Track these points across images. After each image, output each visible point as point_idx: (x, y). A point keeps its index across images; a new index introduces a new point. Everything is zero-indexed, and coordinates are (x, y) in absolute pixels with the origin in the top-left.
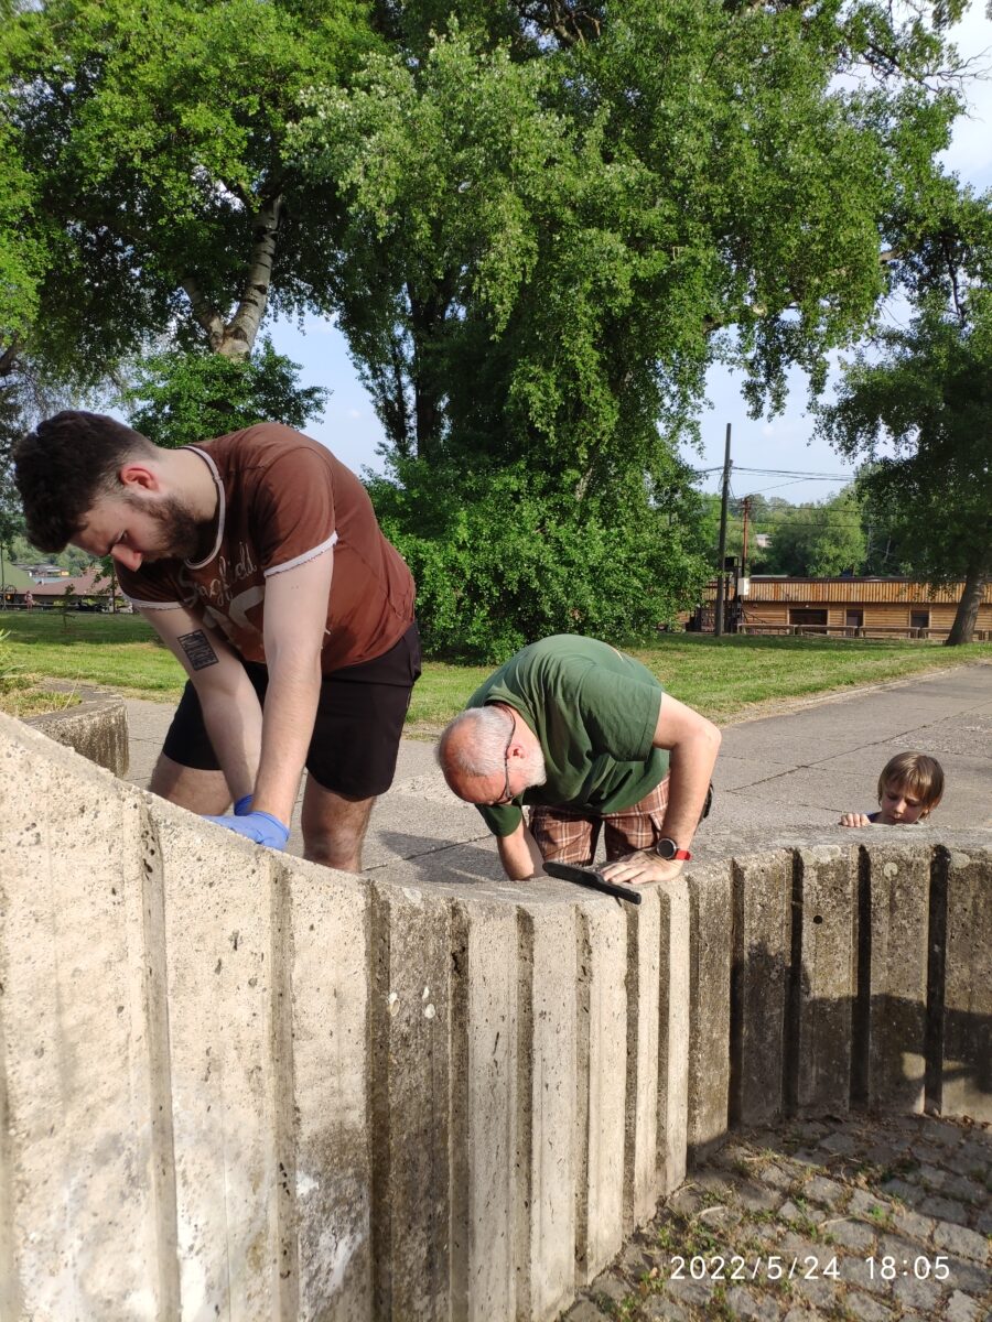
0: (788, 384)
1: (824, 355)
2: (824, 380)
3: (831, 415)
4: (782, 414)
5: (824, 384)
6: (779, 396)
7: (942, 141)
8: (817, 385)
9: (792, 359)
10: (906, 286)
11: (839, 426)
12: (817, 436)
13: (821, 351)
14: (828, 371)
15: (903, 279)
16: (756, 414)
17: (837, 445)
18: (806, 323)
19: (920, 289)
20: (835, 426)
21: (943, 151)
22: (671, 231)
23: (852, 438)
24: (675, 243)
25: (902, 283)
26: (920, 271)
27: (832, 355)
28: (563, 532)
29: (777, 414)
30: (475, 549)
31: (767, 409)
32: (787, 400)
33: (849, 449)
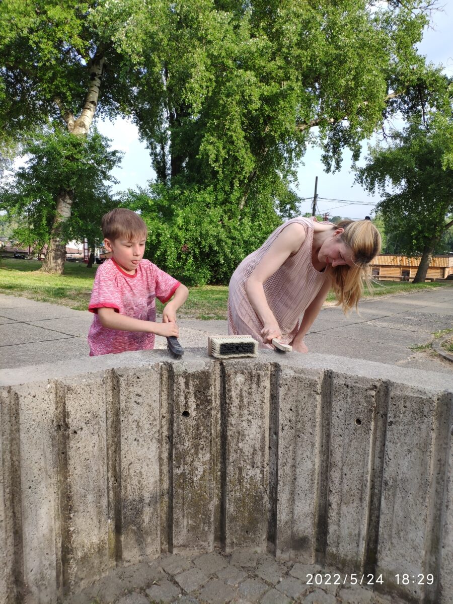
0: (342, 156)
1: (360, 142)
2: (359, 154)
3: (362, 172)
4: (339, 171)
5: (359, 156)
6: (338, 162)
7: (417, 38)
8: (356, 157)
9: (345, 144)
10: (401, 111)
11: (366, 178)
12: (356, 182)
13: (358, 140)
14: (361, 150)
15: (400, 108)
16: (328, 170)
17: (365, 186)
18: (351, 127)
19: (408, 112)
20: (364, 177)
21: (418, 43)
22: (281, 73)
23: (372, 184)
24: (283, 80)
25: (399, 110)
26: (408, 105)
27: (363, 143)
28: (231, 223)
29: (337, 171)
30: (187, 230)
31: (333, 168)
32: (342, 164)
33: (371, 189)
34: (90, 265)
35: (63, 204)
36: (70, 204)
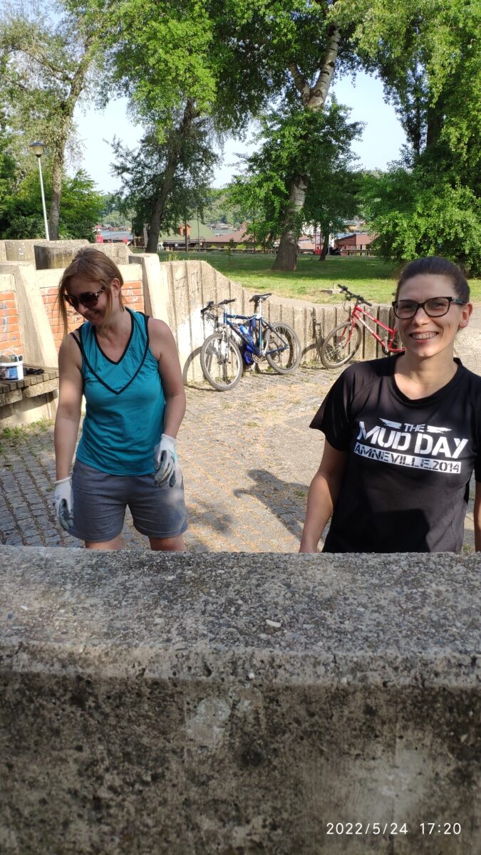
34: (323, 258)
35: (297, 191)
36: (304, 190)
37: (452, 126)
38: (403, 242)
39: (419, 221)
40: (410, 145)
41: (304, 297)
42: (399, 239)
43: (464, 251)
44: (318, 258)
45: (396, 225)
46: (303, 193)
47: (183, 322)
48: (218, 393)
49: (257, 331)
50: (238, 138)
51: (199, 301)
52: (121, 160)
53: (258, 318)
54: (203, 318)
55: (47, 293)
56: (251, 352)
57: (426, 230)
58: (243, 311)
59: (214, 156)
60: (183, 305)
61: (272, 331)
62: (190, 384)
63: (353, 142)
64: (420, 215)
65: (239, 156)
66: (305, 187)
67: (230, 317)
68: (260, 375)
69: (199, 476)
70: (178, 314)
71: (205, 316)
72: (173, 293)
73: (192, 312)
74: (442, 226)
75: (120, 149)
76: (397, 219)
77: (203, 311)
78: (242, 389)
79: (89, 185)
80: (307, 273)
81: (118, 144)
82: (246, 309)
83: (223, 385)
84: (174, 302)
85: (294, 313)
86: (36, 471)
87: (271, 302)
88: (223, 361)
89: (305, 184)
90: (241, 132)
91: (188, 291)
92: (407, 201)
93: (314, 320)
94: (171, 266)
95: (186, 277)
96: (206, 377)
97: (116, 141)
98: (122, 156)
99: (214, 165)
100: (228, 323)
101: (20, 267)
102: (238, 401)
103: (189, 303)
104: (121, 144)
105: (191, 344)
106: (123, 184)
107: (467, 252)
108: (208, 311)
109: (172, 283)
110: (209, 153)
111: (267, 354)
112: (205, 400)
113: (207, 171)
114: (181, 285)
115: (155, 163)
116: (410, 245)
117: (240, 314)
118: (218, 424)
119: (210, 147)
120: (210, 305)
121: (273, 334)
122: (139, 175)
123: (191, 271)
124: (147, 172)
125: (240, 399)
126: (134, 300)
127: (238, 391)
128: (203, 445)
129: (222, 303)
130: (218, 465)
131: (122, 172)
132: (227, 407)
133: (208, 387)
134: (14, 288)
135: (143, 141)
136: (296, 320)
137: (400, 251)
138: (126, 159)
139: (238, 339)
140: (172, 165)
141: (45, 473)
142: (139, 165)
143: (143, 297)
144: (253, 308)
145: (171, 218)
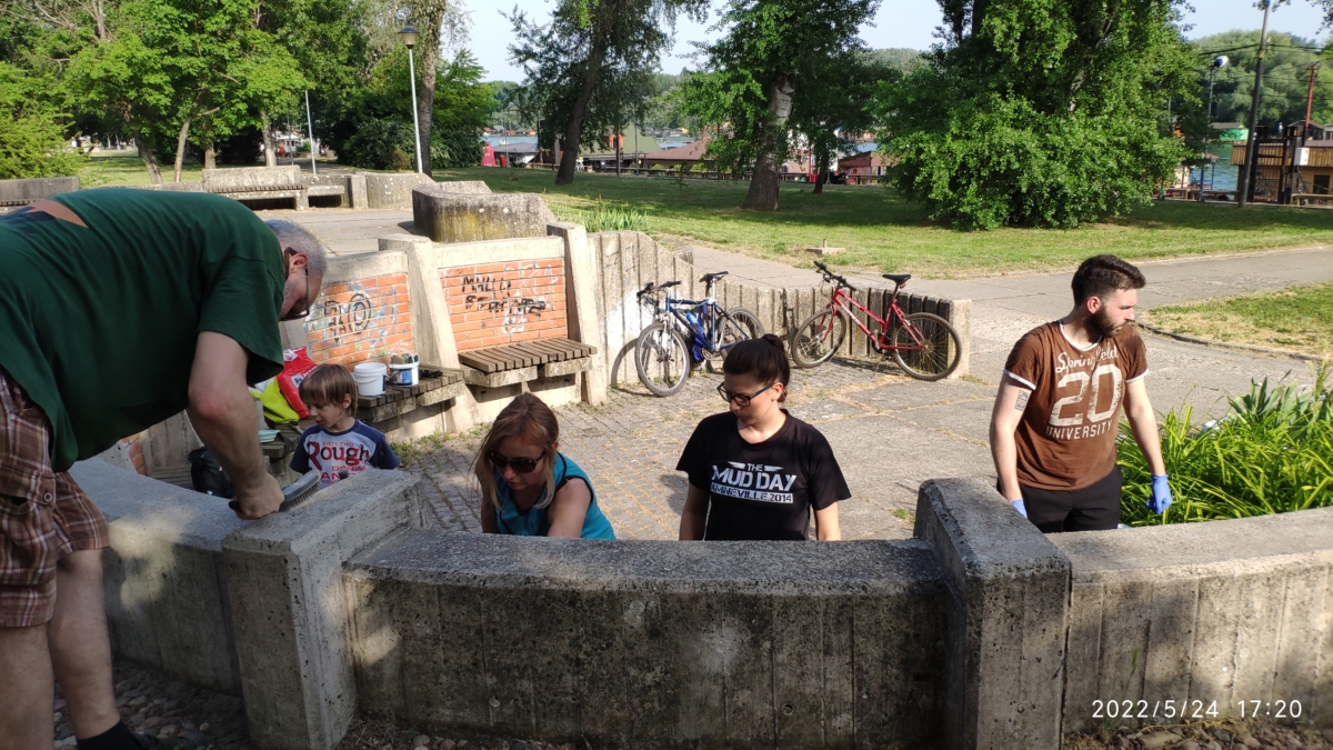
34: (818, 189)
35: (780, 96)
36: (790, 94)
37: (998, 15)
38: (931, 175)
39: (954, 146)
40: (948, 28)
41: (783, 258)
42: (924, 171)
43: (1020, 188)
44: (811, 188)
45: (920, 151)
46: (789, 98)
47: (615, 308)
48: (657, 399)
49: (708, 318)
50: (695, 17)
51: (635, 281)
52: (525, 41)
53: (710, 302)
54: (639, 302)
55: (445, 274)
56: (701, 346)
57: (964, 158)
58: (692, 294)
59: (661, 35)
60: (614, 286)
61: (728, 319)
62: (621, 387)
63: (861, 27)
64: (956, 137)
65: (696, 45)
66: (792, 91)
67: (675, 302)
68: (713, 376)
69: (630, 506)
70: (608, 298)
71: (643, 301)
72: (603, 271)
73: (626, 295)
74: (987, 152)
75: (523, 26)
76: (922, 142)
77: (639, 294)
78: (688, 395)
79: (474, 73)
80: (793, 213)
81: (521, 18)
82: (695, 291)
83: (664, 388)
84: (603, 283)
85: (757, 295)
86: (435, 498)
87: (728, 282)
88: (664, 358)
89: (791, 86)
90: (700, 9)
91: (621, 268)
92: (937, 115)
93: (784, 304)
94: (601, 239)
95: (619, 252)
96: (642, 378)
97: (518, 14)
98: (525, 35)
99: (661, 50)
100: (671, 310)
101: (416, 245)
102: (683, 411)
103: (622, 285)
104: (524, 18)
105: (623, 336)
106: (526, 77)
107: (1024, 190)
108: (646, 295)
109: (602, 260)
110: (654, 31)
111: (722, 348)
112: (640, 409)
113: (650, 58)
114: (612, 262)
115: (573, 46)
116: (941, 179)
117: (688, 299)
118: (655, 441)
119: (655, 23)
120: (649, 287)
121: (730, 324)
122: (550, 63)
123: (625, 244)
124: (563, 59)
125: (685, 407)
126: (553, 282)
127: (684, 396)
128: (636, 468)
129: (664, 286)
130: (653, 493)
131: (526, 59)
132: (668, 419)
133: (644, 390)
134: (406, 270)
135: (556, 14)
136: (760, 304)
137: (927, 186)
138: (531, 40)
139: (684, 329)
140: (599, 50)
141: (445, 500)
142: (550, 50)
143: (564, 278)
144: (704, 289)
145: (596, 127)
